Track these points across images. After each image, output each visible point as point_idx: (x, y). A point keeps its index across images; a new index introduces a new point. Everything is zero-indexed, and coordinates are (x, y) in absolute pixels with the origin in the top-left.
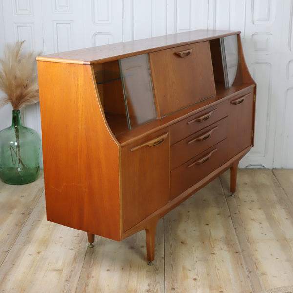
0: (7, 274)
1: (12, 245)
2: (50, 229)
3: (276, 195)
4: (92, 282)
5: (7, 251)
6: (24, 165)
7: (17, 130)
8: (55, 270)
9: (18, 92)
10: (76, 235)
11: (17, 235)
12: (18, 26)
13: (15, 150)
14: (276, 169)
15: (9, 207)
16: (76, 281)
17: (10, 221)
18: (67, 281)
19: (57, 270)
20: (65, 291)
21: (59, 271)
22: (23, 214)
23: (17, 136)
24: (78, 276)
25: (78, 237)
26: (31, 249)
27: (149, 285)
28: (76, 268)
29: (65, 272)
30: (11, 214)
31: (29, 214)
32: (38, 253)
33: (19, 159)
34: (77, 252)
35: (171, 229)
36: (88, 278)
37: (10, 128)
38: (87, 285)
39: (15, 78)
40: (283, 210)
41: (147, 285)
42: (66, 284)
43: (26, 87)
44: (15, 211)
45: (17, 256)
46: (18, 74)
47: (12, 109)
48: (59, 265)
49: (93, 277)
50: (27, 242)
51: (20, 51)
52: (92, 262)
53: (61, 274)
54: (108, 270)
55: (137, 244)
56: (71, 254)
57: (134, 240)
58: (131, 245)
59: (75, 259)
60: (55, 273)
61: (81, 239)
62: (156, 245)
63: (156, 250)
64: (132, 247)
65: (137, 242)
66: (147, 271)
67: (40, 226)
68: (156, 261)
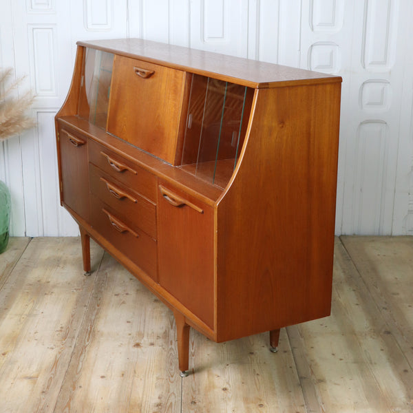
2: (22, 320)
3: (344, 272)
4: (79, 393)
8: (26, 378)
10: (59, 329)
14: (345, 236)
16: (56, 393)
18: (43, 392)
19: (30, 378)
20: (40, 408)
21: (33, 379)
24: (59, 385)
25: (61, 331)
27: (159, 398)
28: (58, 373)
29: (41, 381)
32: (4, 354)
34: (60, 353)
36: (74, 388)
38: (71, 398)
40: (353, 292)
42: (42, 396)
48: (33, 371)
49: (80, 387)
52: (80, 366)
53: (35, 383)
54: (103, 377)
55: (145, 341)
56: (51, 355)
57: (141, 335)
58: (137, 341)
59: (56, 363)
60: (26, 381)
61: (66, 334)
62: (171, 342)
63: (171, 349)
64: (138, 345)
65: (145, 338)
66: (158, 378)
67: (8, 316)
68: (171, 364)
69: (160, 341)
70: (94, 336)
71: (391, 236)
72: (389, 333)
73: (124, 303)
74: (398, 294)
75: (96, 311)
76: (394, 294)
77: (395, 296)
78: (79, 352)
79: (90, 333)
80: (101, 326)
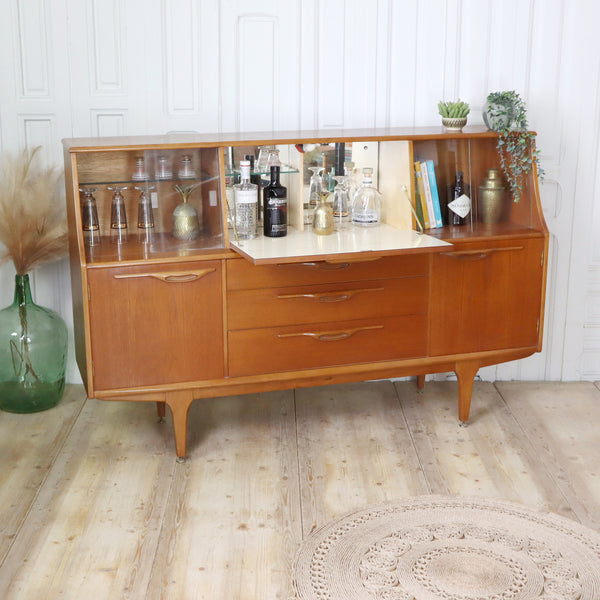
0: (14, 578)
1: (20, 524)
2: (90, 494)
3: (504, 430)
4: (172, 591)
5: (12, 537)
6: (36, 377)
7: (23, 312)
8: (102, 570)
9: (28, 240)
10: (140, 506)
11: (29, 506)
12: (25, 121)
13: (20, 349)
14: (501, 382)
15: (11, 455)
16: (143, 590)
17: (16, 479)
18: (126, 589)
19: (108, 570)
21: (111, 571)
22: (38, 467)
23: (24, 323)
24: (146, 580)
25: (142, 508)
26: (57, 532)
27: (278, 596)
28: (143, 563)
29: (123, 574)
30: (15, 467)
31: (49, 467)
32: (71, 539)
33: (27, 366)
34: (143, 537)
35: (314, 492)
36: (166, 584)
37: (10, 307)
38: (163, 597)
39: (22, 212)
40: (517, 456)
41: (275, 594)
42: (126, 594)
43: (42, 232)
44: (22, 462)
45: (31, 544)
46: (28, 209)
47: (14, 273)
48: (110, 561)
49: (174, 582)
50: (48, 519)
51: (31, 167)
52: (171, 556)
53: (114, 576)
54: (202, 569)
55: (252, 521)
56: (131, 541)
57: (246, 513)
58: (243, 522)
59: (139, 551)
60: (102, 576)
61: (148, 512)
62: (287, 522)
63: (287, 531)
64: (243, 527)
65: (252, 517)
66: (273, 571)
67: (71, 490)
68: (289, 552)
69: (273, 522)
70: (185, 515)
71: (561, 382)
72: (569, 510)
73: (220, 471)
74: (577, 459)
75: (184, 484)
76: (572, 458)
77: (573, 462)
78: (169, 535)
79: (180, 511)
80: (194, 502)
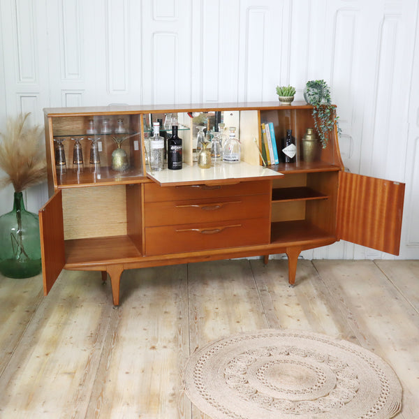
0: (12, 378)
1: (16, 345)
2: (59, 328)
3: (316, 289)
4: (109, 386)
5: (11, 353)
6: (27, 256)
7: (19, 216)
8: (66, 373)
9: (22, 171)
10: (89, 335)
11: (21, 335)
12: (21, 97)
13: (16, 238)
14: (316, 260)
15: (11, 304)
16: (91, 386)
17: (13, 320)
18: (80, 385)
19: (69, 373)
20: (79, 397)
21: (72, 374)
22: (28, 311)
23: (19, 222)
24: (93, 379)
25: (91, 336)
26: (39, 350)
27: (173, 389)
28: (91, 370)
29: (79, 376)
30: (13, 311)
31: (34, 311)
32: (47, 355)
33: (21, 249)
34: (91, 354)
35: (198, 327)
36: (105, 382)
37: (11, 212)
38: (103, 389)
39: (18, 154)
40: (324, 306)
41: (171, 388)
42: (80, 388)
43: (31, 166)
44: (18, 308)
45: (23, 357)
46: (22, 152)
47: (13, 191)
48: (71, 368)
49: (110, 381)
50: (34, 342)
51: (24, 126)
52: (108, 365)
53: (73, 377)
54: (127, 373)
55: (159, 344)
56: (84, 356)
57: (155, 340)
58: (153, 345)
59: (89, 362)
60: (66, 377)
61: (95, 338)
62: (180, 345)
63: (181, 350)
64: (153, 348)
65: (159, 342)
66: (171, 374)
67: (48, 325)
68: (181, 363)
69: (172, 345)
70: (118, 341)
71: (353, 260)
72: (354, 338)
73: (140, 314)
74: (360, 307)
75: (118, 322)
76: (357, 307)
77: (359, 309)
78: (108, 353)
79: (115, 337)
80: (123, 333)
